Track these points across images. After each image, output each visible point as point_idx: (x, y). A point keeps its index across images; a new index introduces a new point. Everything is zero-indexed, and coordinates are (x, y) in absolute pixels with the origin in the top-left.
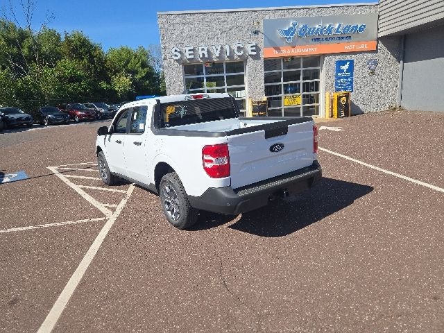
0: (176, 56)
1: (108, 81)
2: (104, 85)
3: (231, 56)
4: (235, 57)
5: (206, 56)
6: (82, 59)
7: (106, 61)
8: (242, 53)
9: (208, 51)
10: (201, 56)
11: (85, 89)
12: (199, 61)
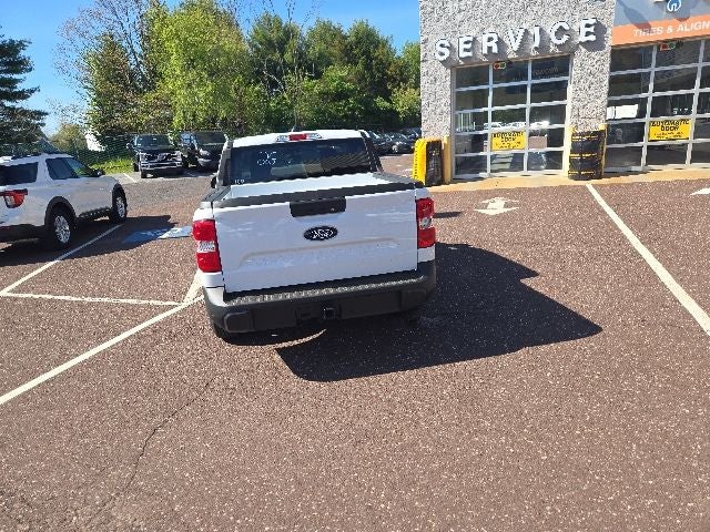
0: (442, 54)
1: (387, 96)
2: (381, 103)
3: (543, 47)
4: (552, 48)
5: (495, 50)
6: (356, 64)
7: (390, 64)
8: (565, 38)
9: (500, 42)
10: (485, 51)
11: (353, 109)
12: (481, 61)
